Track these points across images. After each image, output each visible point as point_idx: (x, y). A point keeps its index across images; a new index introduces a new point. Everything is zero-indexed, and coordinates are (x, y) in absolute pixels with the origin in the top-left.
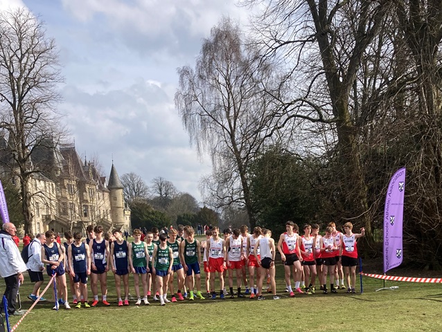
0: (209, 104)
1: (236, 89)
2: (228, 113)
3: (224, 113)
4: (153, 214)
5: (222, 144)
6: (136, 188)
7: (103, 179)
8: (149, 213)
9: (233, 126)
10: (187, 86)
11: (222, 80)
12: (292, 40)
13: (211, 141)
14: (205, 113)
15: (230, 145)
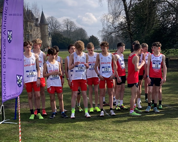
7: (37, 19)
8: (62, 39)
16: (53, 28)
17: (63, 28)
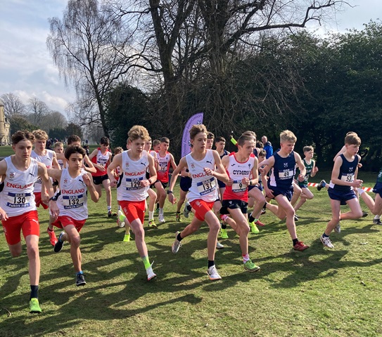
0: (74, 48)
1: (94, 38)
2: (88, 56)
3: (85, 56)
5: (82, 77)
6: (14, 106)
9: (92, 66)
10: (56, 33)
11: (83, 29)
13: (75, 76)
14: (71, 54)
15: (90, 79)
16: (13, 110)
17: (28, 111)
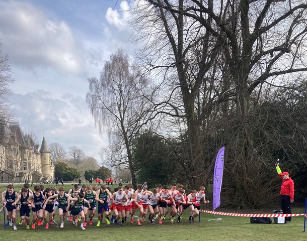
0: (108, 102)
1: (125, 93)
2: (119, 108)
3: (117, 108)
4: (69, 169)
5: (115, 127)
6: (58, 152)
7: (37, 146)
8: (67, 169)
9: (122, 116)
10: (94, 90)
11: (116, 87)
12: (161, 65)
13: (108, 125)
14: (105, 107)
15: (121, 128)
16: (57, 156)
